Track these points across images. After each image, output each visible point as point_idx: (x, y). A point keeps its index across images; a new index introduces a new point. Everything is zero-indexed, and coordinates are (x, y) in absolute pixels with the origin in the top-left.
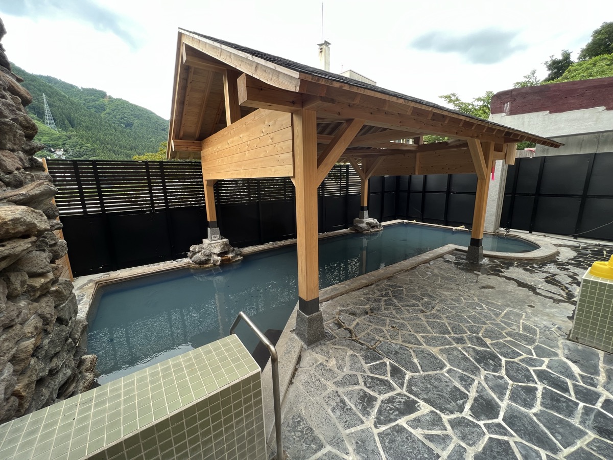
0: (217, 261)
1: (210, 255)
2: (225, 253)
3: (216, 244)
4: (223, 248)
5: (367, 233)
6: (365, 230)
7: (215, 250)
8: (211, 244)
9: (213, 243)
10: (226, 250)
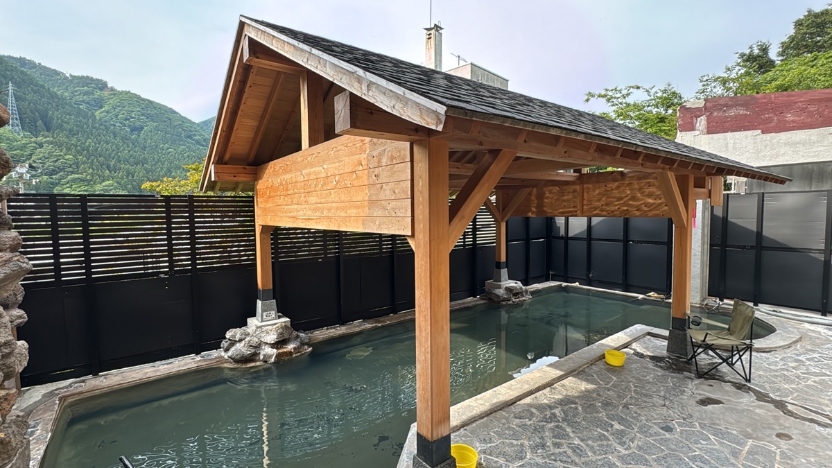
0: (270, 356)
1: (258, 346)
2: (286, 342)
3: (270, 327)
4: (281, 334)
5: (507, 304)
6: (505, 300)
7: (268, 338)
8: (261, 327)
9: (265, 326)
10: (286, 337)
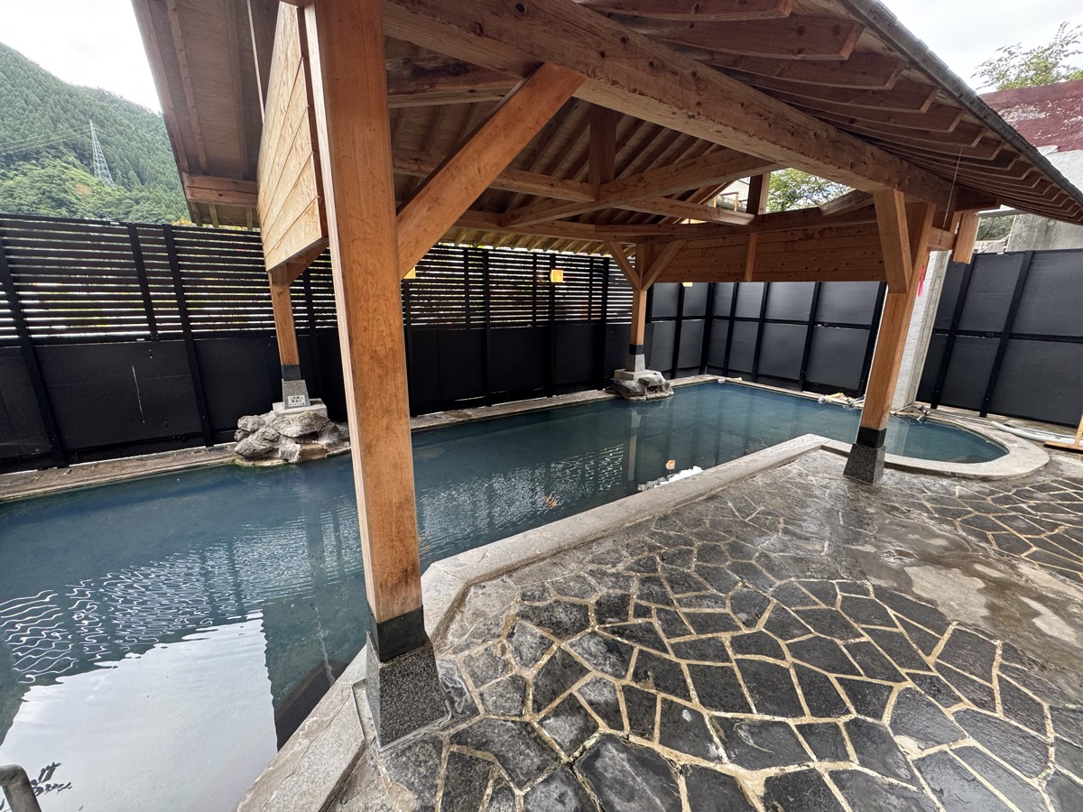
0: (292, 454)
1: (276, 440)
2: (315, 436)
3: (293, 416)
4: (309, 425)
5: (638, 400)
6: (637, 394)
7: (289, 429)
8: (285, 414)
9: (288, 414)
10: (316, 429)
